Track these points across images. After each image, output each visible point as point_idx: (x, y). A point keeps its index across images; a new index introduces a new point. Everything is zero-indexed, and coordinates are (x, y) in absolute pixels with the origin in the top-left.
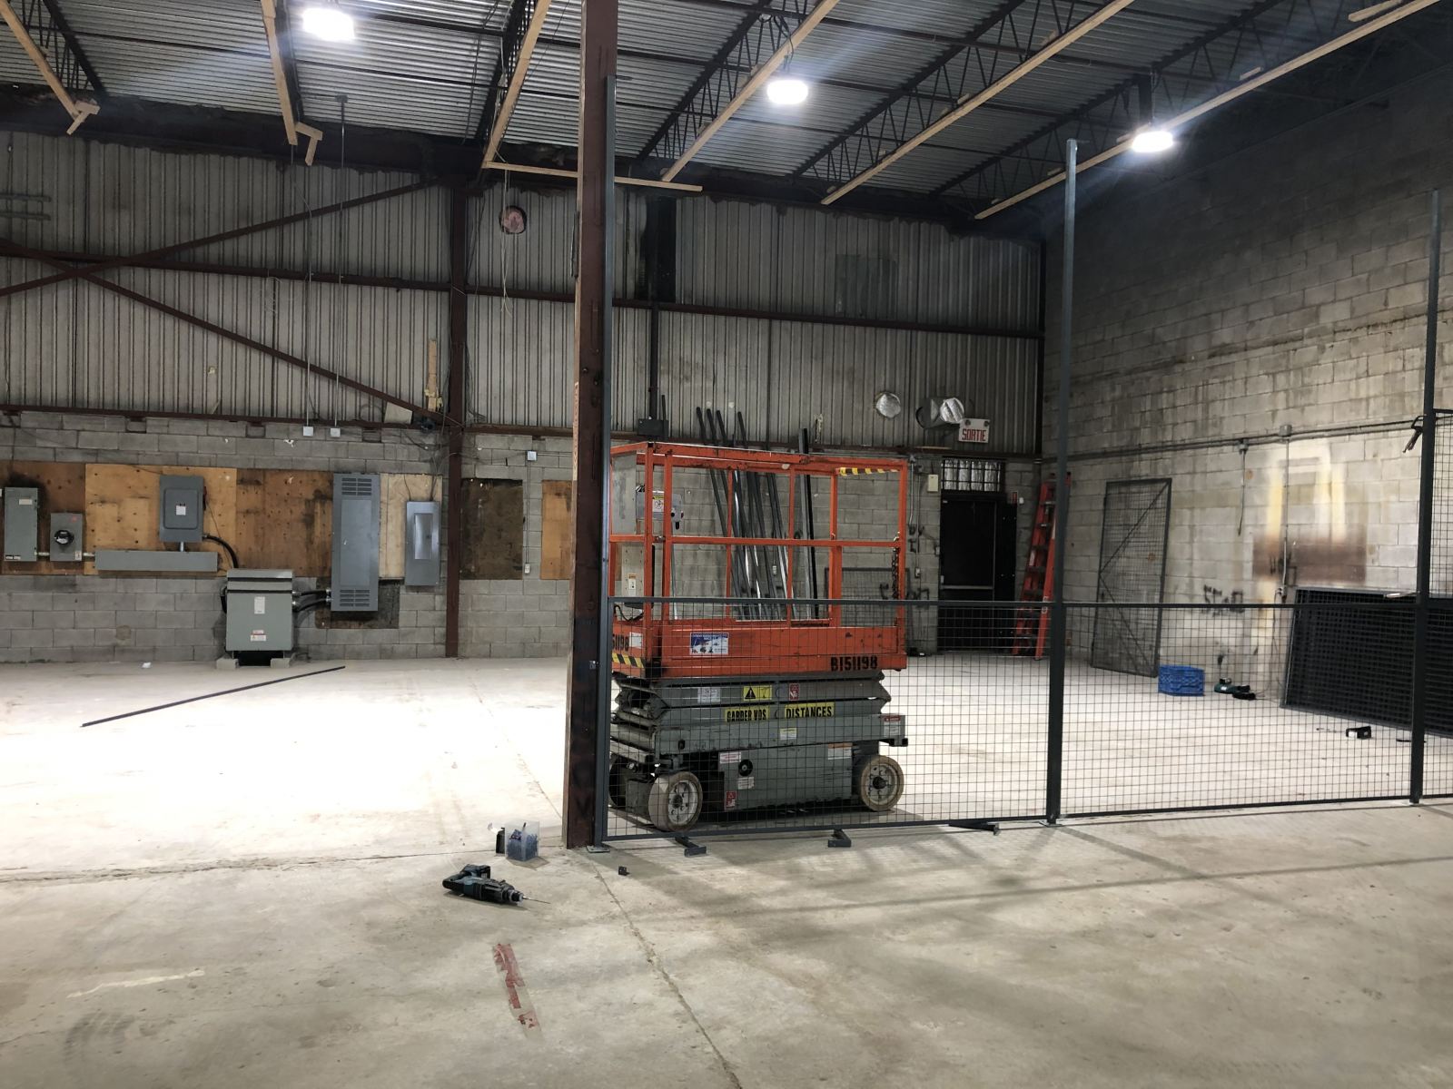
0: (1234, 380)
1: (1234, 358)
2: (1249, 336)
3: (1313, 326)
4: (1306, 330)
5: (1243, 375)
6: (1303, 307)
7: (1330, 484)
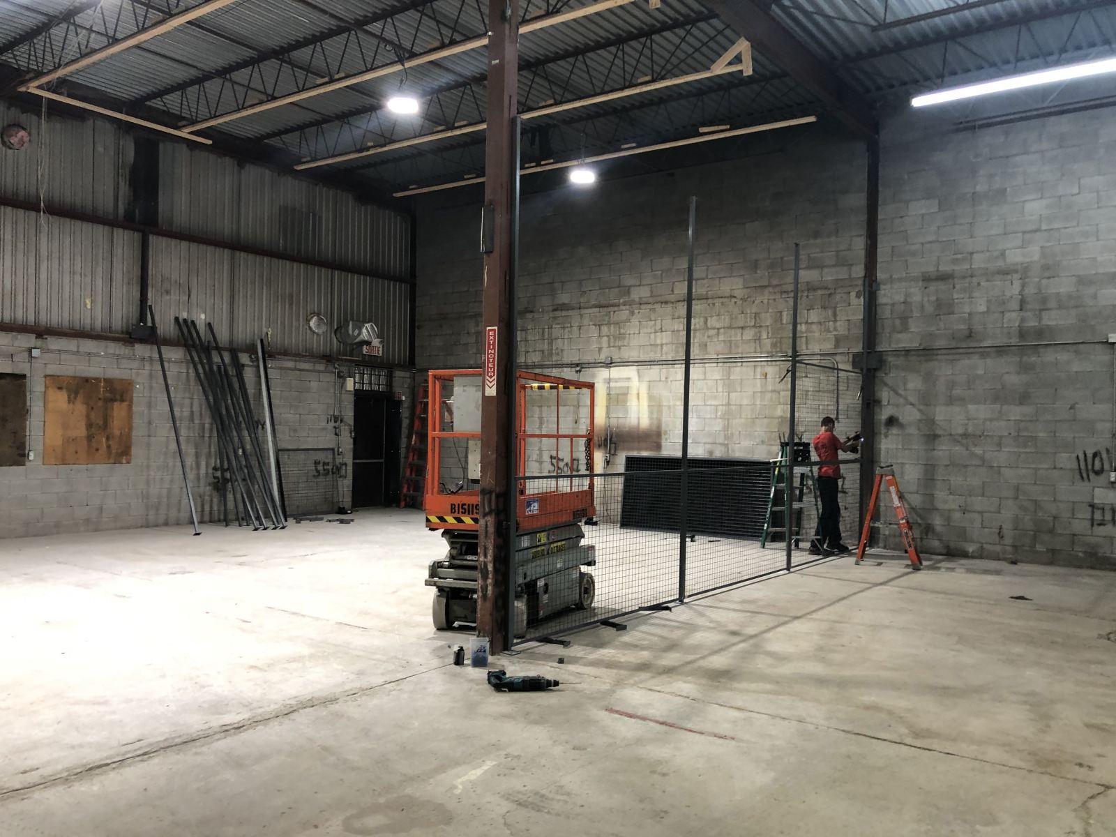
0: (571, 327)
1: (570, 313)
2: (582, 300)
3: (626, 299)
4: (621, 301)
5: (578, 324)
6: (619, 287)
7: (638, 394)
